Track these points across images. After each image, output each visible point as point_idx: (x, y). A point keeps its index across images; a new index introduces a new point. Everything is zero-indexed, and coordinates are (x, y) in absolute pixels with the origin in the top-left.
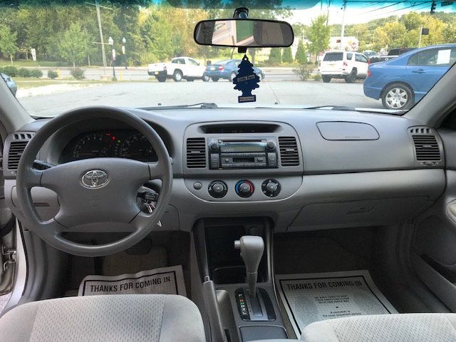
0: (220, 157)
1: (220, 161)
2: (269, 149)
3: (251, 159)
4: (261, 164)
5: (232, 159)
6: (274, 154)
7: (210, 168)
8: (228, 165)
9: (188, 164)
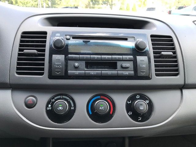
0: (67, 60)
1: (66, 66)
2: (139, 50)
3: (112, 65)
4: (126, 73)
5: (83, 63)
6: (145, 58)
7: (51, 77)
8: (77, 72)
9: (18, 69)
